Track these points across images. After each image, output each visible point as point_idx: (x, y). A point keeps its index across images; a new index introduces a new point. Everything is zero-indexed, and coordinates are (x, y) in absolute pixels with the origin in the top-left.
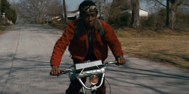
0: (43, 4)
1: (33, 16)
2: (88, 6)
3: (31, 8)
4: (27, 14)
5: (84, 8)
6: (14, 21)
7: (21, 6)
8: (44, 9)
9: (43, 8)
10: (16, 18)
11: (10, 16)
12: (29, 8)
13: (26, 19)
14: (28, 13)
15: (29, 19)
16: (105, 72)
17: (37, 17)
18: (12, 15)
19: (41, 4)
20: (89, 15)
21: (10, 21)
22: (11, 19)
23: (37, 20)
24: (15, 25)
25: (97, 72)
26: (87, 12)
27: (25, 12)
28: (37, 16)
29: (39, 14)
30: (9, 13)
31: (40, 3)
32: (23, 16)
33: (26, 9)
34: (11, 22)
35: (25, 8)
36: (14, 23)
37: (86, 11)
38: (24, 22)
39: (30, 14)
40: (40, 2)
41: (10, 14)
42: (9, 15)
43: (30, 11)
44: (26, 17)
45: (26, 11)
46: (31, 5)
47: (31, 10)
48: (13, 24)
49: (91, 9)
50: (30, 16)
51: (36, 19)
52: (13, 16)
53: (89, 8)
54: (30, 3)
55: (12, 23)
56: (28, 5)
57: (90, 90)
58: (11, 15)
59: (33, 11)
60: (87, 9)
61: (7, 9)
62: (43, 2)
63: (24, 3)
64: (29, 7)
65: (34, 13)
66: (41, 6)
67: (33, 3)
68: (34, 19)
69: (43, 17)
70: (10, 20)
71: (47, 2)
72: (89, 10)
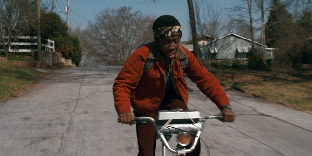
0: (129, 30)
1: (111, 53)
2: (170, 27)
3: (108, 38)
4: (101, 49)
5: (163, 29)
6: (76, 60)
7: (90, 35)
8: (131, 40)
9: (129, 38)
10: (80, 54)
11: (68, 48)
12: (104, 37)
13: (99, 58)
14: (102, 47)
15: (104, 58)
16: (201, 130)
17: (119, 55)
18: (72, 48)
19: (127, 31)
20: (170, 40)
21: (68, 60)
22: (70, 55)
23: (119, 60)
24: (78, 68)
25: (189, 128)
26: (168, 37)
27: (98, 45)
28: (119, 52)
29: (123, 49)
30: (64, 43)
31: (124, 29)
32: (95, 52)
33: (99, 40)
34: (70, 62)
35: (97, 37)
36: (77, 64)
37: (166, 35)
38: (95, 63)
39: (107, 48)
40: (123, 27)
41: (67, 46)
42: (65, 48)
43: (106, 44)
44: (99, 55)
45: (99, 42)
46: (108, 33)
47: (107, 42)
48: (74, 66)
49: (174, 31)
50: (107, 53)
51: (117, 57)
52: (73, 51)
53: (171, 30)
54: (106, 29)
55: (72, 63)
56: (104, 32)
57: (176, 154)
58: (70, 47)
59: (111, 44)
60: (167, 32)
61: (61, 35)
62: (130, 28)
63: (96, 28)
64: (105, 35)
65: (113, 47)
66: (125, 33)
67: (112, 29)
68: (114, 57)
69: (130, 54)
70: (67, 58)
71: (136, 27)
72: (171, 34)
